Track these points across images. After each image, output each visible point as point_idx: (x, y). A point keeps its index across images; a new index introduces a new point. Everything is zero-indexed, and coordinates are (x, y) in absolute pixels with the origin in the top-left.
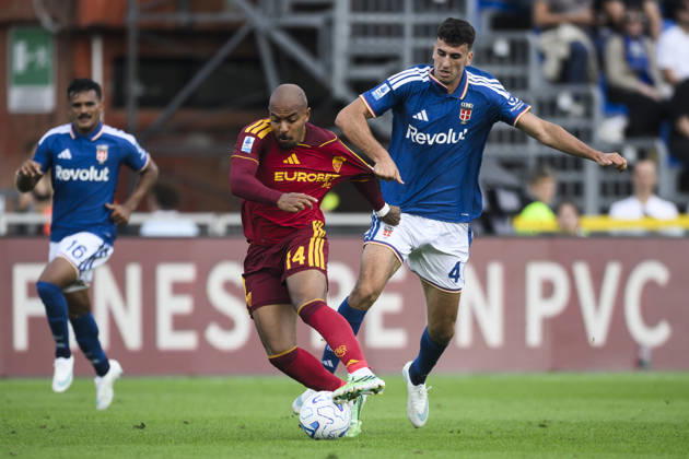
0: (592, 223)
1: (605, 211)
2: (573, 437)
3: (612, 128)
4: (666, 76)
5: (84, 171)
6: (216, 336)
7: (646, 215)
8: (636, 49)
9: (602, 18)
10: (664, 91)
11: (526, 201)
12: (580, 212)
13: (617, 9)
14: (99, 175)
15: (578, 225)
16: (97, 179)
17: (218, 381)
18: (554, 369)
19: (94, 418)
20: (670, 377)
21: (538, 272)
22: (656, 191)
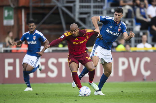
0: (133, 49)
1: (136, 46)
2: (129, 96)
3: (137, 28)
4: (149, 16)
5: (31, 42)
6: (50, 74)
7: (145, 47)
8: (143, 11)
9: (135, 4)
10: (149, 20)
11: (118, 44)
12: (130, 46)
13: (138, 2)
14: (34, 42)
15: (130, 49)
16: (34, 43)
17: (50, 84)
18: (125, 81)
19: (23, 92)
20: (151, 82)
21: (121, 60)
22: (147, 42)
